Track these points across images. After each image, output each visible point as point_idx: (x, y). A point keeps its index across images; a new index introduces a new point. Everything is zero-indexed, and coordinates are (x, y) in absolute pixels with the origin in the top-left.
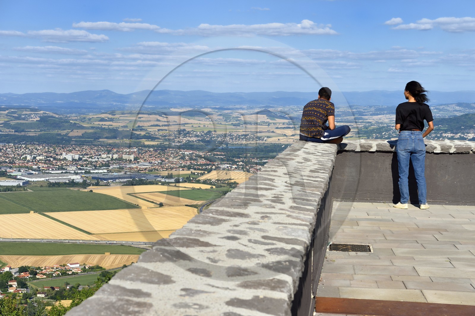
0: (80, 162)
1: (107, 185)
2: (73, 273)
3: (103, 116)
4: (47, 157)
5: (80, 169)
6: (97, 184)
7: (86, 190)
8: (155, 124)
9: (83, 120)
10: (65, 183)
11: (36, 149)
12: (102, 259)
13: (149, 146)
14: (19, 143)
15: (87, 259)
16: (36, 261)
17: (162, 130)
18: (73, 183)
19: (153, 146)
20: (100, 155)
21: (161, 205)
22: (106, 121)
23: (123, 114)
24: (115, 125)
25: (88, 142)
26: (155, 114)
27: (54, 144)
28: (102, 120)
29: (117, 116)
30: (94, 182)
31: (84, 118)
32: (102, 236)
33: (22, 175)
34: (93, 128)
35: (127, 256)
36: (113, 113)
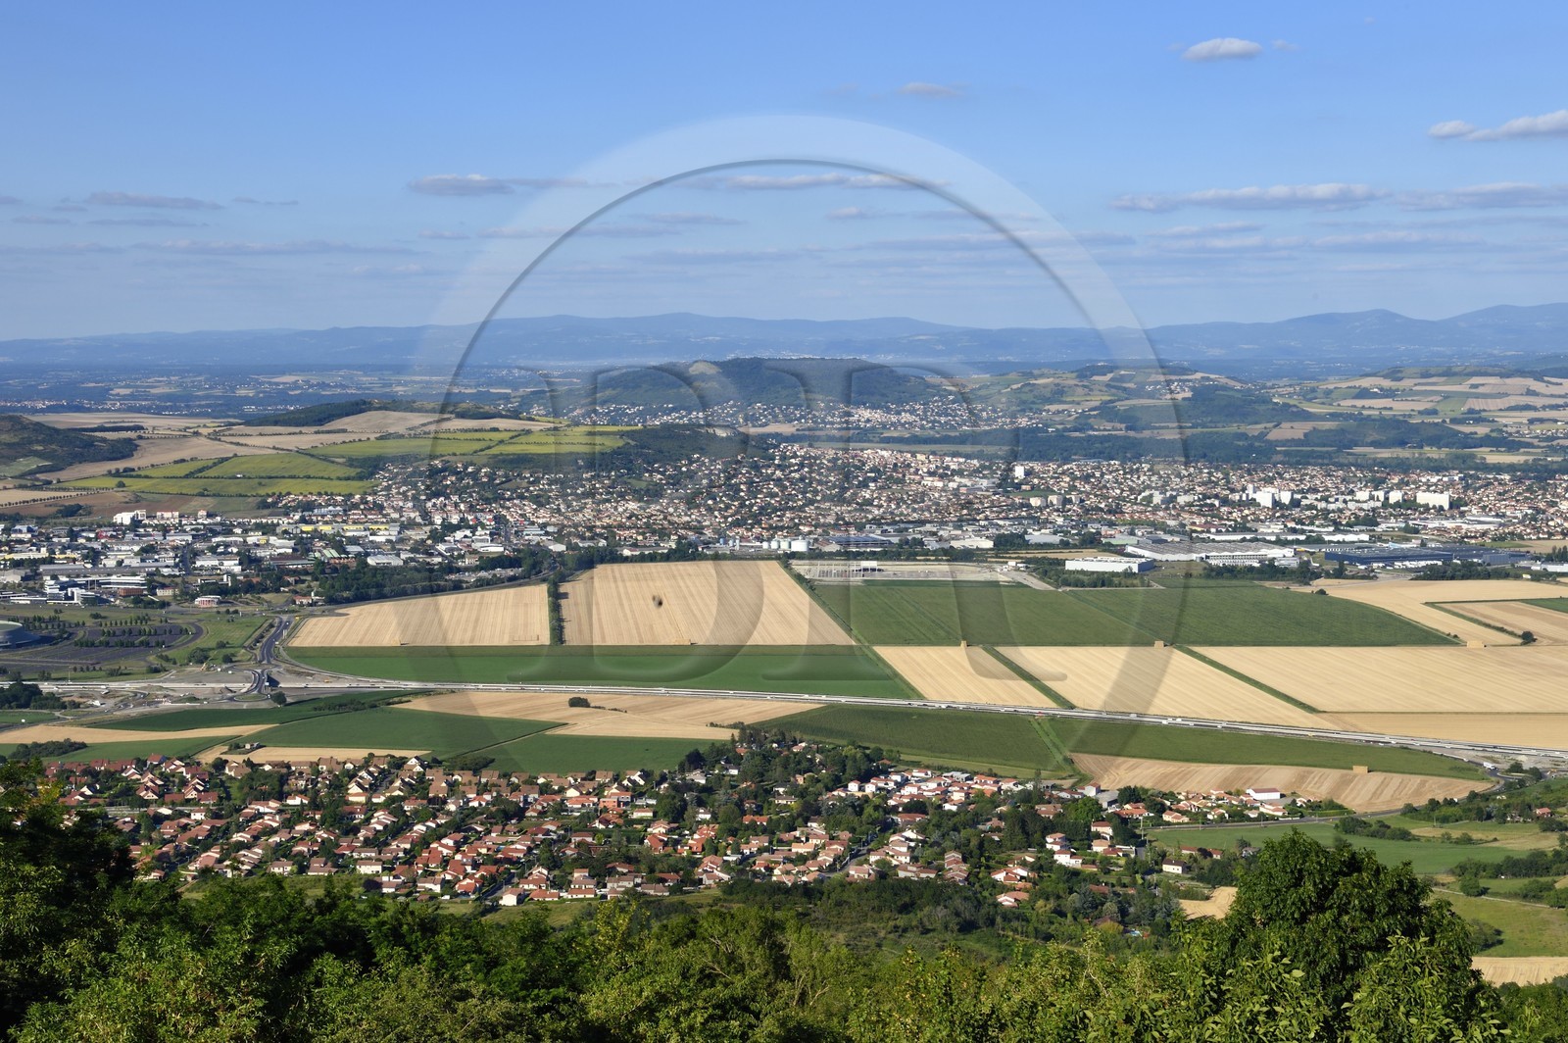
0: (1296, 512)
1: (1370, 576)
2: (1263, 817)
3: (1365, 383)
4: (1206, 497)
5: (1294, 531)
6: (1339, 574)
7: (1307, 590)
8: (1522, 403)
9: (1310, 395)
10: (1251, 569)
11: (1179, 475)
12: (1344, 783)
13: (1499, 469)
14: (1137, 457)
15: (1302, 779)
16: (1165, 776)
17: (1542, 421)
18: (1270, 570)
19: (1511, 468)
20: (1352, 492)
21: (1528, 638)
22: (1375, 396)
23: (1426, 375)
24: (1400, 407)
25: (1322, 456)
26: (1521, 373)
27: (1227, 462)
28: (1364, 394)
29: (1407, 383)
30: (1332, 566)
31: (1313, 390)
32: (1347, 718)
33: (1138, 545)
34: (1334, 416)
35: (1417, 779)
36: (1395, 374)
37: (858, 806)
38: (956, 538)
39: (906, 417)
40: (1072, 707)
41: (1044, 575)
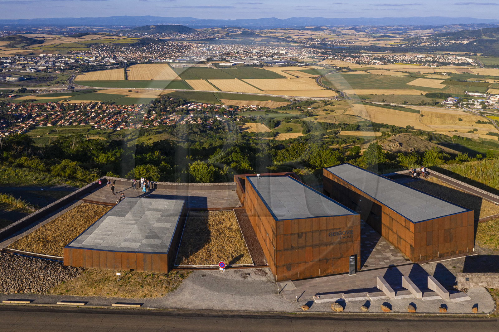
0: (260, 54)
1: (272, 66)
2: (254, 110)
3: (271, 31)
4: (244, 51)
5: (259, 58)
6: (267, 66)
7: (261, 68)
8: (297, 35)
9: (262, 33)
10: (252, 65)
11: (239, 47)
12: (267, 103)
13: (293, 46)
14: (232, 44)
15: (260, 103)
16: (237, 103)
17: (300, 38)
18: (255, 65)
19: (295, 46)
20: (269, 51)
21: (298, 77)
22: (273, 33)
23: (281, 29)
24: (277, 35)
25: (264, 44)
26: (297, 30)
27: (248, 45)
28: (271, 33)
29: (278, 31)
30: (265, 64)
31: (263, 32)
32: (268, 92)
33: (232, 61)
34: (266, 37)
35: (279, 102)
36: (276, 29)
37: (182, 110)
38: (200, 59)
39: (191, 36)
40: (221, 90)
41: (216, 67)
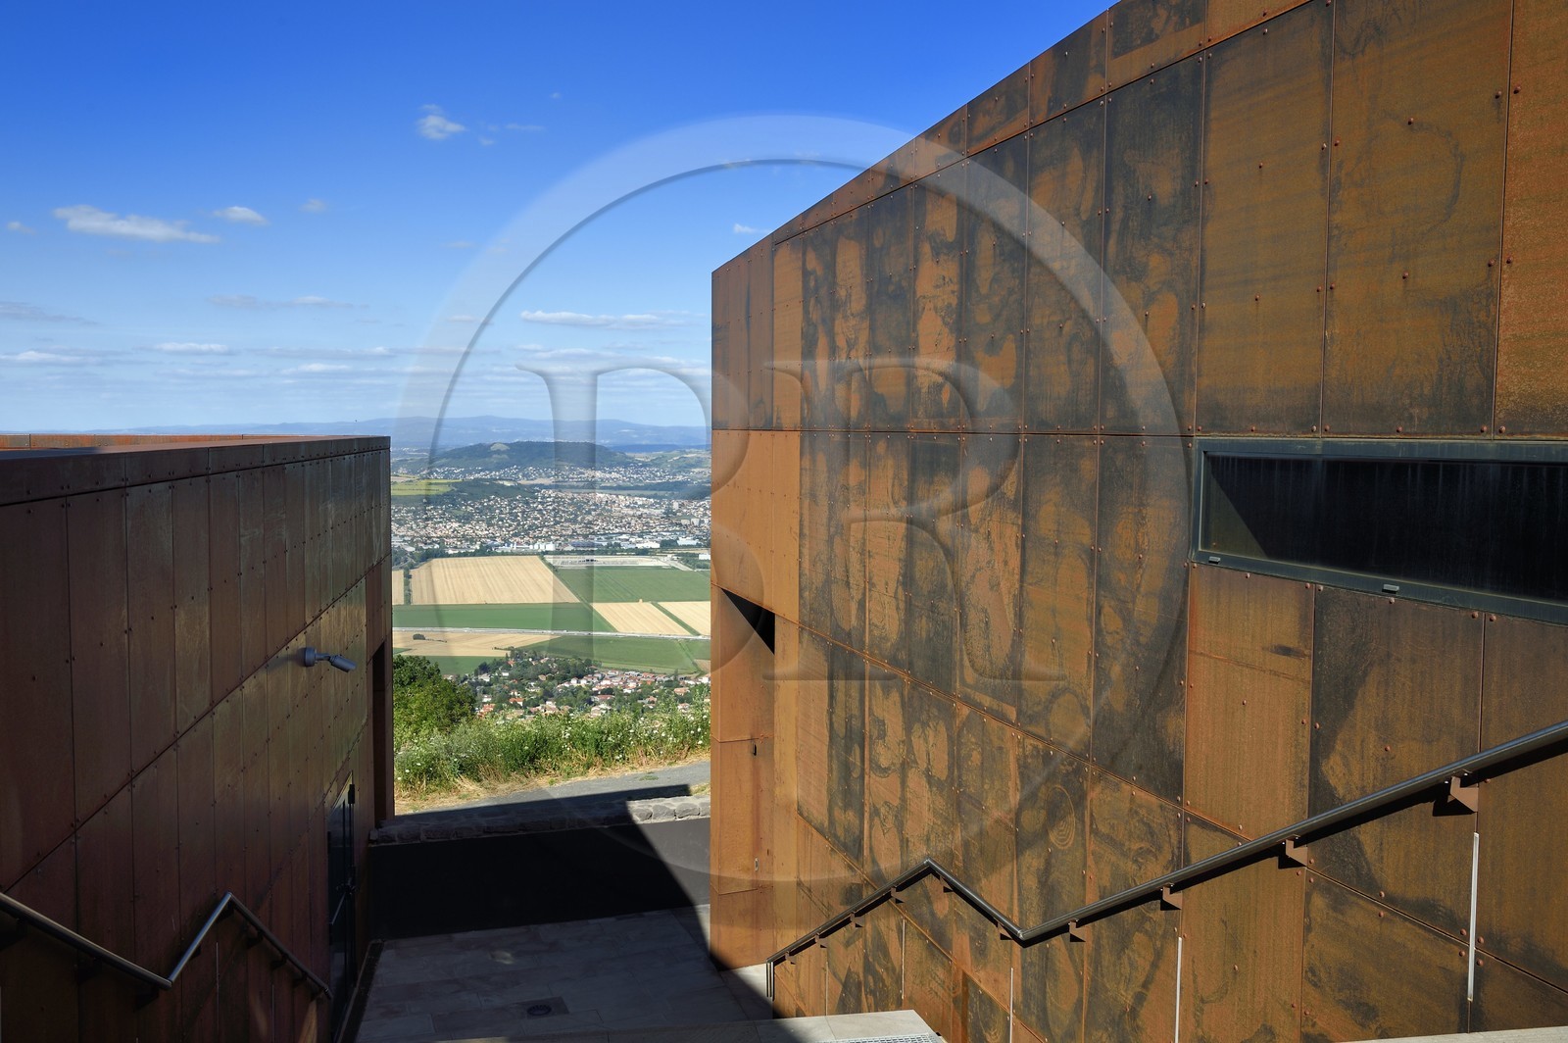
37: (574, 692)
38: (639, 542)
39: (614, 475)
40: (699, 635)
41: (686, 563)
